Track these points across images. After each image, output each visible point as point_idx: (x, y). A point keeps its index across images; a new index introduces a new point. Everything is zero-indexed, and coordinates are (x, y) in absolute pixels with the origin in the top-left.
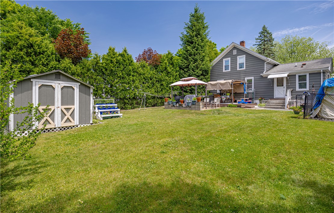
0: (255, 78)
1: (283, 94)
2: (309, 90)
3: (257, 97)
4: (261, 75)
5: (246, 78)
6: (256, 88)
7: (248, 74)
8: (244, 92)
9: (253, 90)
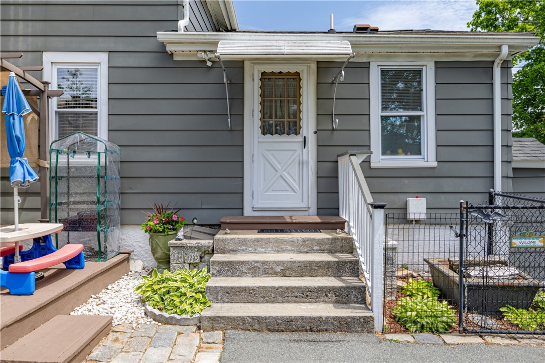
0: (121, 61)
1: (295, 185)
2: (435, 164)
3: (133, 202)
4: (163, 45)
5: (48, 57)
6: (125, 138)
7: (65, 28)
8: (12, 170)
9: (101, 147)
